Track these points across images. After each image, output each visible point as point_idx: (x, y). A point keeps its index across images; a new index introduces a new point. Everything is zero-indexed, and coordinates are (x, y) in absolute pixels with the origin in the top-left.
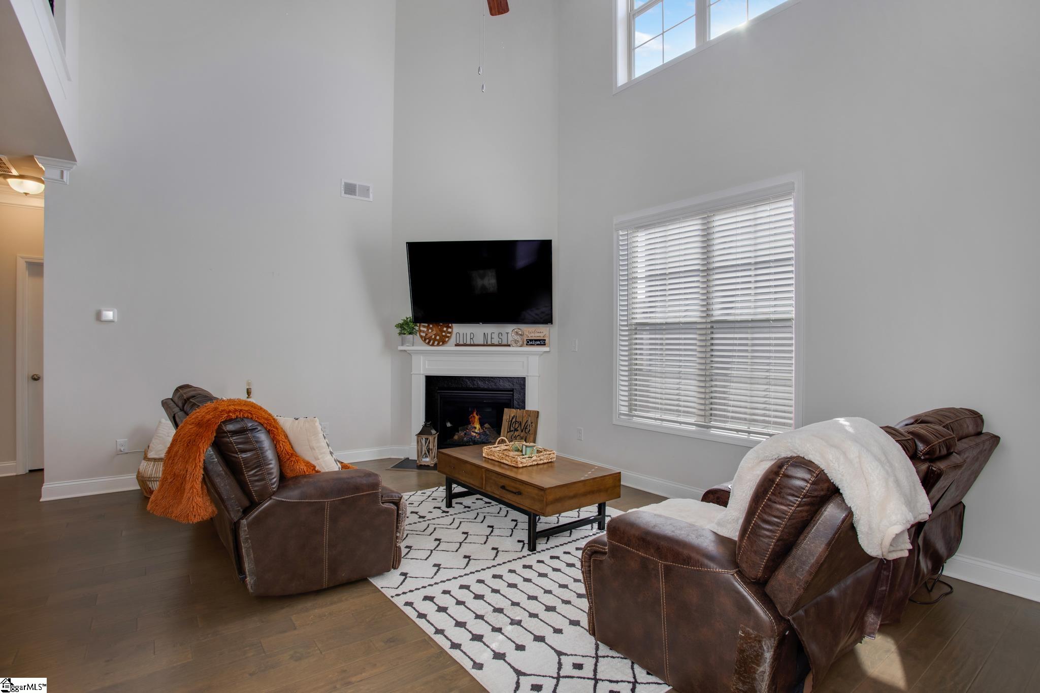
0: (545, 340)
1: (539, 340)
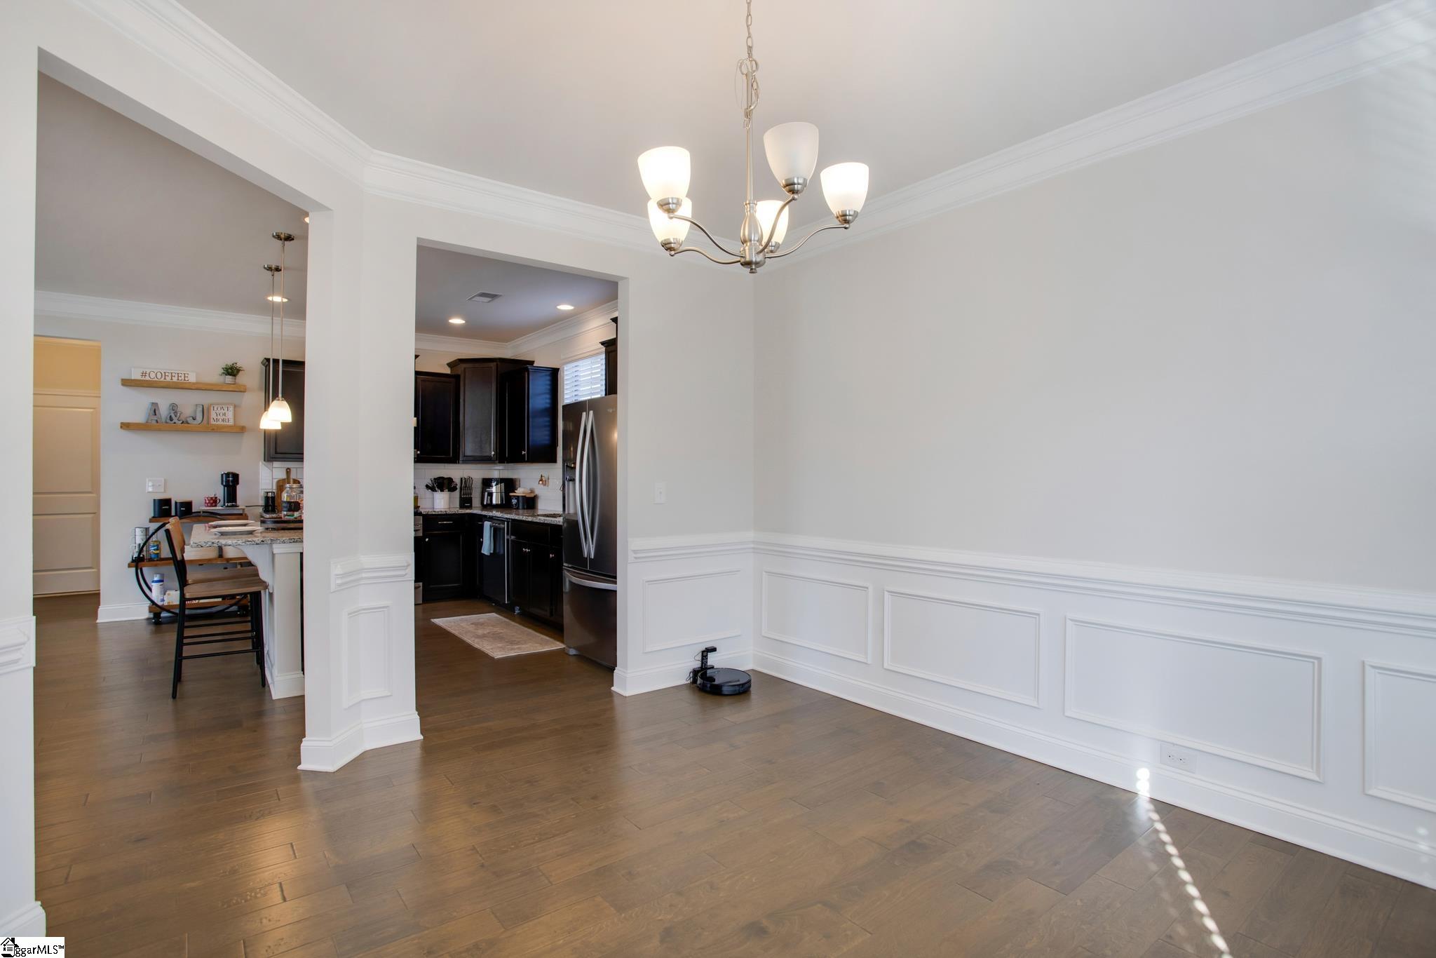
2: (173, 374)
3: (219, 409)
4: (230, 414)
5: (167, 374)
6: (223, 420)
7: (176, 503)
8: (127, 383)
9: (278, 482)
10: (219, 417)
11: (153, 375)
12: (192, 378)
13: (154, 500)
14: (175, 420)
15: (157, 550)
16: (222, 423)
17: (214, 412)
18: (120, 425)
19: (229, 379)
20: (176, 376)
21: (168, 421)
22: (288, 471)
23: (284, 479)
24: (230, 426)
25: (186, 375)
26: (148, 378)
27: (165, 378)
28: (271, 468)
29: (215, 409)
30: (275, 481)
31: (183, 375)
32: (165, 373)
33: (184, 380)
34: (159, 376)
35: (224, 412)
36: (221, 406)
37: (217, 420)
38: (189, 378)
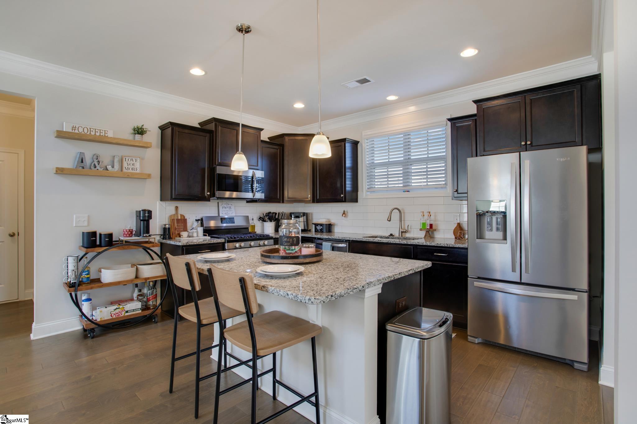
2: (97, 130)
3: (130, 160)
4: (137, 165)
5: (92, 130)
6: (132, 169)
7: (100, 235)
8: (61, 135)
9: (170, 216)
10: (129, 167)
11: (81, 130)
12: (110, 134)
13: (83, 233)
14: (98, 167)
15: (88, 274)
16: (132, 171)
17: (126, 162)
18: (55, 170)
19: (138, 137)
20: (99, 131)
21: (92, 167)
22: (176, 208)
23: (174, 215)
24: (138, 174)
25: (106, 132)
26: (77, 131)
27: (90, 133)
28: (165, 207)
29: (127, 160)
30: (168, 216)
31: (104, 131)
32: (90, 129)
33: (104, 135)
34: (86, 131)
35: (133, 163)
36: (131, 158)
37: (128, 169)
38: (108, 134)
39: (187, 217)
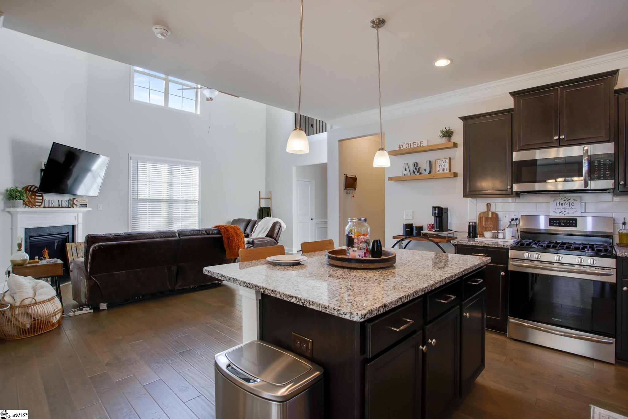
0: (86, 205)
1: (83, 205)
3: (441, 162)
4: (447, 165)
6: (443, 170)
7: (415, 227)
9: (480, 214)
10: (441, 168)
11: (404, 146)
12: (425, 144)
13: (404, 224)
14: (416, 173)
16: (443, 172)
17: (438, 164)
18: (388, 179)
19: (446, 140)
20: (416, 144)
21: (412, 173)
22: (488, 205)
23: (485, 212)
24: (447, 173)
25: (422, 143)
26: (402, 148)
27: (411, 147)
28: (476, 204)
29: (439, 162)
30: (478, 213)
31: (420, 143)
32: (410, 143)
33: (420, 146)
34: (407, 146)
35: (443, 164)
36: (442, 160)
37: (440, 170)
38: (423, 144)
39: (500, 215)
